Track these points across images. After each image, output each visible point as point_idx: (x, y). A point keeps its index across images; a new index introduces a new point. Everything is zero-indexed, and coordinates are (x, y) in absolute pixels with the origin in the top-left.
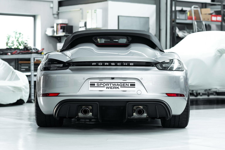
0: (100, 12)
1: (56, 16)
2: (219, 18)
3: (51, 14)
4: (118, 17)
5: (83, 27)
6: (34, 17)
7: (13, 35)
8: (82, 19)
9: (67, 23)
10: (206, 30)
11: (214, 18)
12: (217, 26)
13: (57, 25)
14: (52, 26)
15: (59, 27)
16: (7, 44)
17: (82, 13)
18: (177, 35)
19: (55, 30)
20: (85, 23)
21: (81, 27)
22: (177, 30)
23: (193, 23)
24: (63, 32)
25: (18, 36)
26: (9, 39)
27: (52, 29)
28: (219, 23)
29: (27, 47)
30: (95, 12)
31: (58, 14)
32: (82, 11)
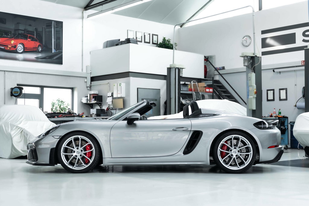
0: (123, 85)
1: (89, 88)
2: (211, 90)
3: (86, 87)
4: (138, 88)
5: (110, 96)
6: (72, 89)
7: (57, 103)
8: (110, 90)
9: (97, 93)
10: (202, 99)
11: (208, 90)
12: (209, 96)
13: (90, 95)
14: (86, 96)
15: (92, 96)
16: (52, 109)
17: (109, 86)
18: (181, 103)
19: (89, 99)
20: (112, 94)
21: (108, 97)
22: (181, 99)
23: (193, 93)
24: (95, 100)
25: (60, 103)
26: (53, 106)
27: (86, 98)
28: (211, 94)
29: (70, 111)
30: (120, 86)
31: (90, 87)
32: (110, 85)
